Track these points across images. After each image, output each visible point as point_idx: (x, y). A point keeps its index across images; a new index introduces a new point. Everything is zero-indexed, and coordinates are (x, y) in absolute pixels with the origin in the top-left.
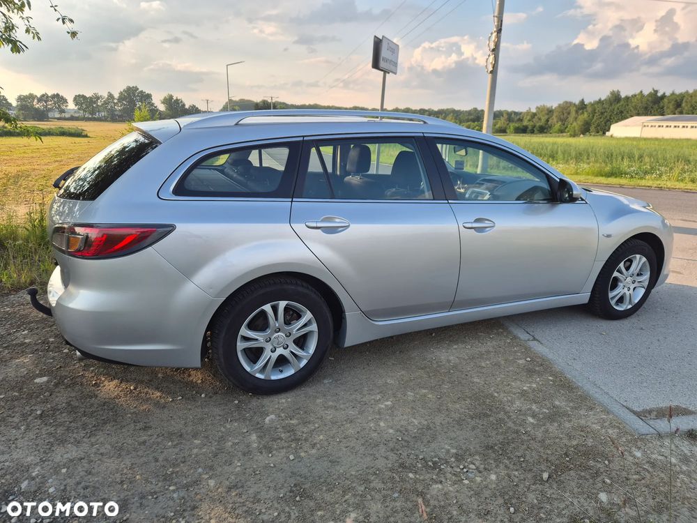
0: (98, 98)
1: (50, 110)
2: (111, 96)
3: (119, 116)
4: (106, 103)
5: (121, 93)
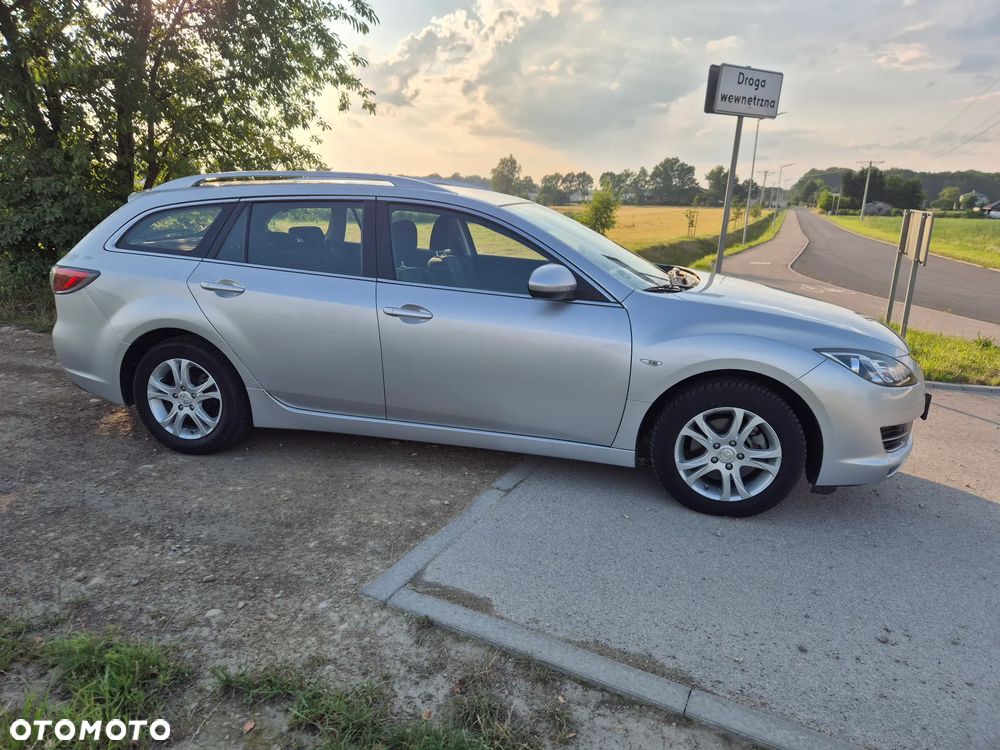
0: (628, 175)
1: (572, 192)
2: (643, 172)
3: (649, 198)
4: (636, 182)
5: (657, 168)
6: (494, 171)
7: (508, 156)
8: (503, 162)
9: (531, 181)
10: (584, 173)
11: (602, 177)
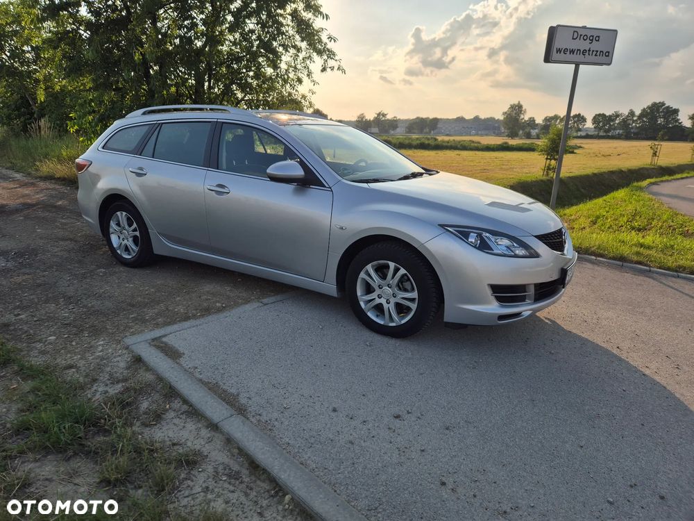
6: (504, 113)
7: (516, 103)
8: (512, 107)
9: (534, 121)
10: (579, 114)
11: (594, 118)
